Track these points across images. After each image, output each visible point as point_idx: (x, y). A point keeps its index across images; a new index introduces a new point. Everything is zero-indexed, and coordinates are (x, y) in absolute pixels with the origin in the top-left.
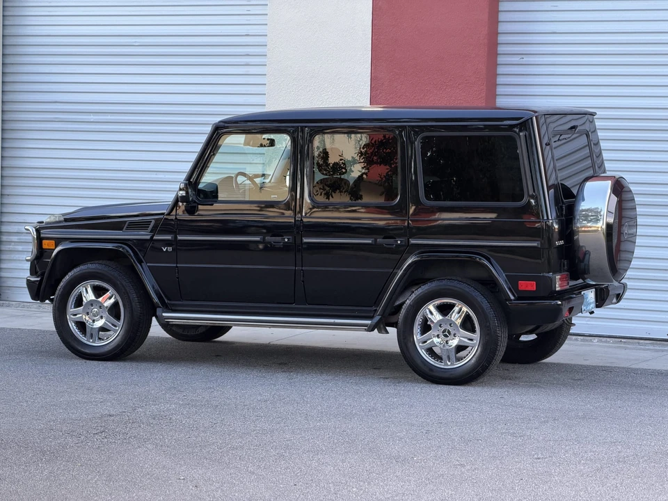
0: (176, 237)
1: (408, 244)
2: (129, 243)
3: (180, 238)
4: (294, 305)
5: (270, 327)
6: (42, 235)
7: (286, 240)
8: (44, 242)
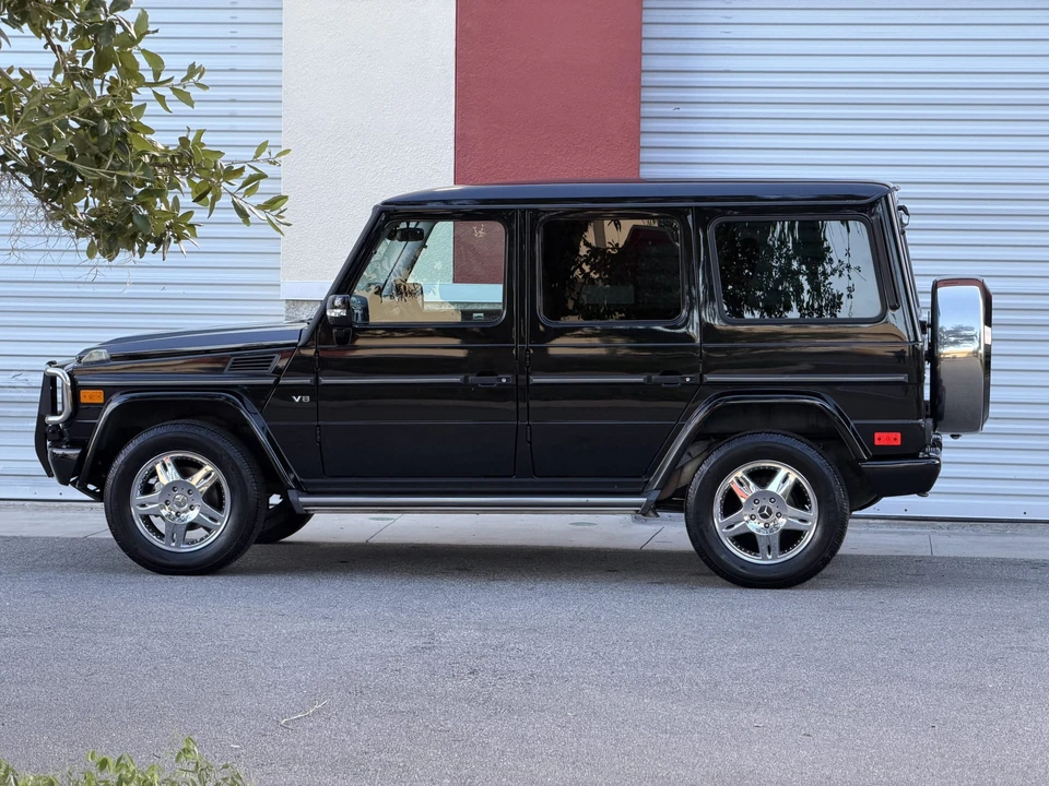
0: (317, 380)
1: (702, 383)
2: (236, 390)
3: (324, 381)
4: (514, 479)
5: (477, 512)
6: (80, 383)
7: (504, 381)
8: (83, 392)
